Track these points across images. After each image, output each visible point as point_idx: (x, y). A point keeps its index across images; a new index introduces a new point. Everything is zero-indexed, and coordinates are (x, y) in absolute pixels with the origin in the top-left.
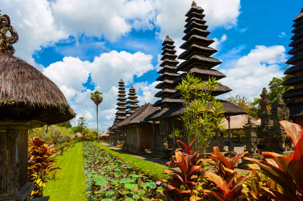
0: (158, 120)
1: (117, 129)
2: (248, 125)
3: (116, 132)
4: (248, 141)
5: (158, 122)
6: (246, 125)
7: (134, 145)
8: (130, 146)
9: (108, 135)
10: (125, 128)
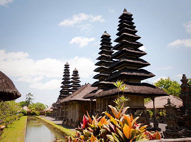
0: (95, 99)
1: (60, 105)
2: (167, 105)
3: (59, 107)
4: (168, 118)
5: (95, 100)
6: (166, 104)
7: (73, 120)
8: (69, 120)
9: (52, 110)
10: (67, 104)
